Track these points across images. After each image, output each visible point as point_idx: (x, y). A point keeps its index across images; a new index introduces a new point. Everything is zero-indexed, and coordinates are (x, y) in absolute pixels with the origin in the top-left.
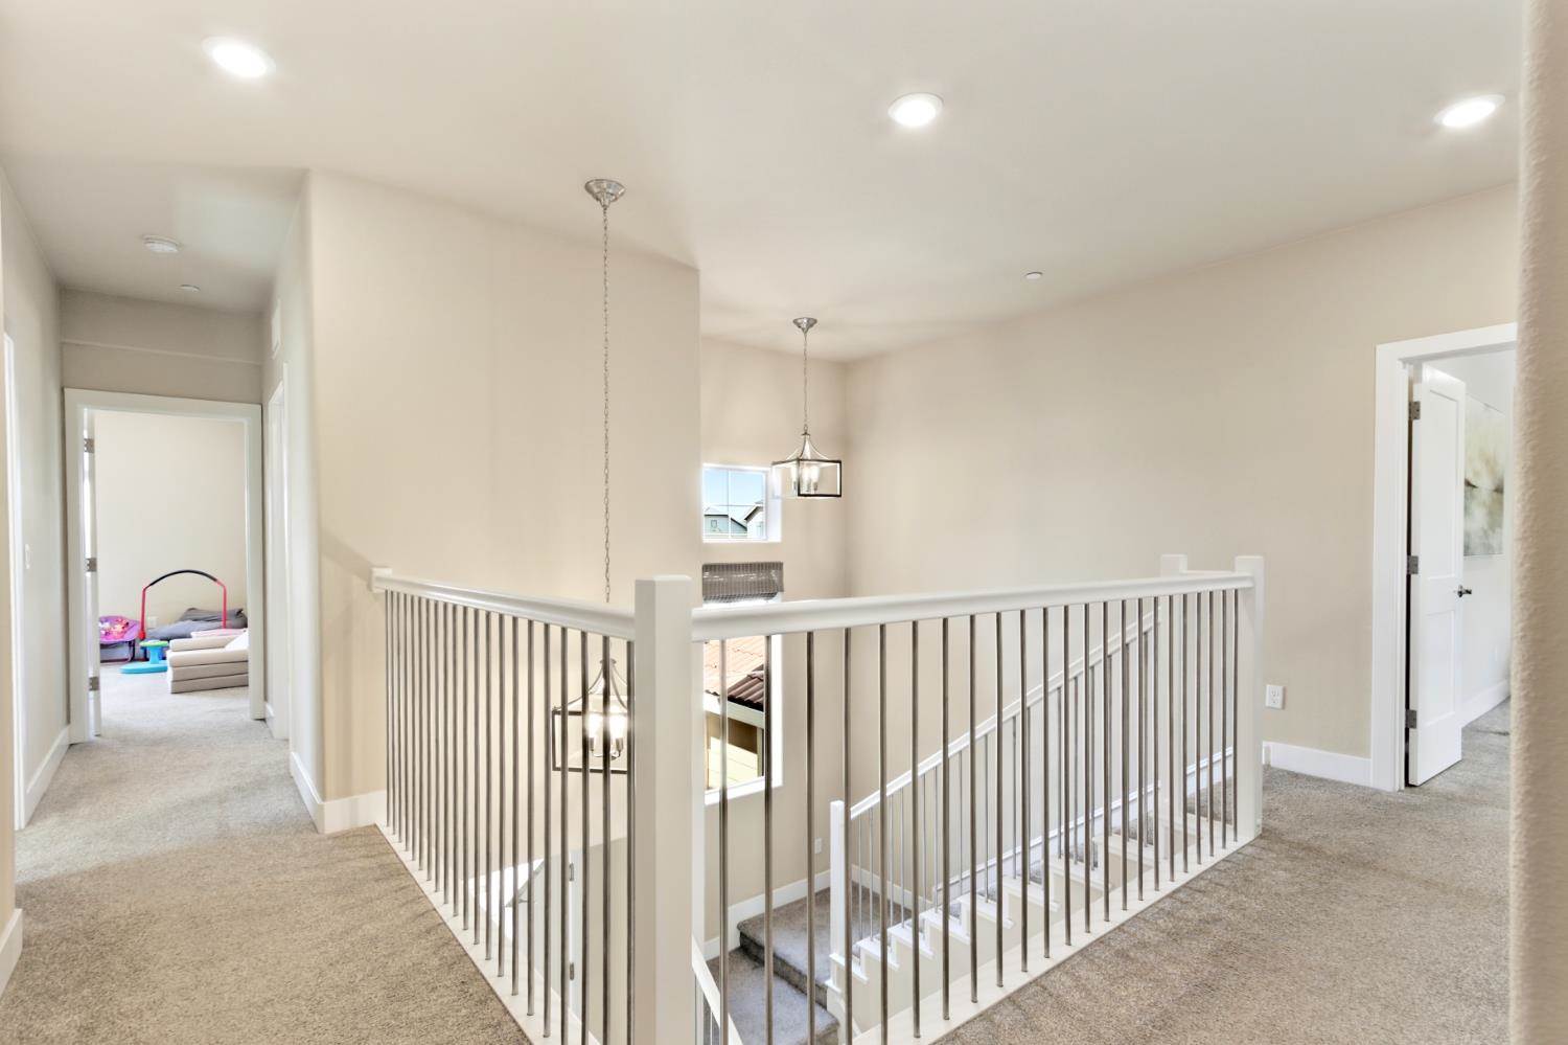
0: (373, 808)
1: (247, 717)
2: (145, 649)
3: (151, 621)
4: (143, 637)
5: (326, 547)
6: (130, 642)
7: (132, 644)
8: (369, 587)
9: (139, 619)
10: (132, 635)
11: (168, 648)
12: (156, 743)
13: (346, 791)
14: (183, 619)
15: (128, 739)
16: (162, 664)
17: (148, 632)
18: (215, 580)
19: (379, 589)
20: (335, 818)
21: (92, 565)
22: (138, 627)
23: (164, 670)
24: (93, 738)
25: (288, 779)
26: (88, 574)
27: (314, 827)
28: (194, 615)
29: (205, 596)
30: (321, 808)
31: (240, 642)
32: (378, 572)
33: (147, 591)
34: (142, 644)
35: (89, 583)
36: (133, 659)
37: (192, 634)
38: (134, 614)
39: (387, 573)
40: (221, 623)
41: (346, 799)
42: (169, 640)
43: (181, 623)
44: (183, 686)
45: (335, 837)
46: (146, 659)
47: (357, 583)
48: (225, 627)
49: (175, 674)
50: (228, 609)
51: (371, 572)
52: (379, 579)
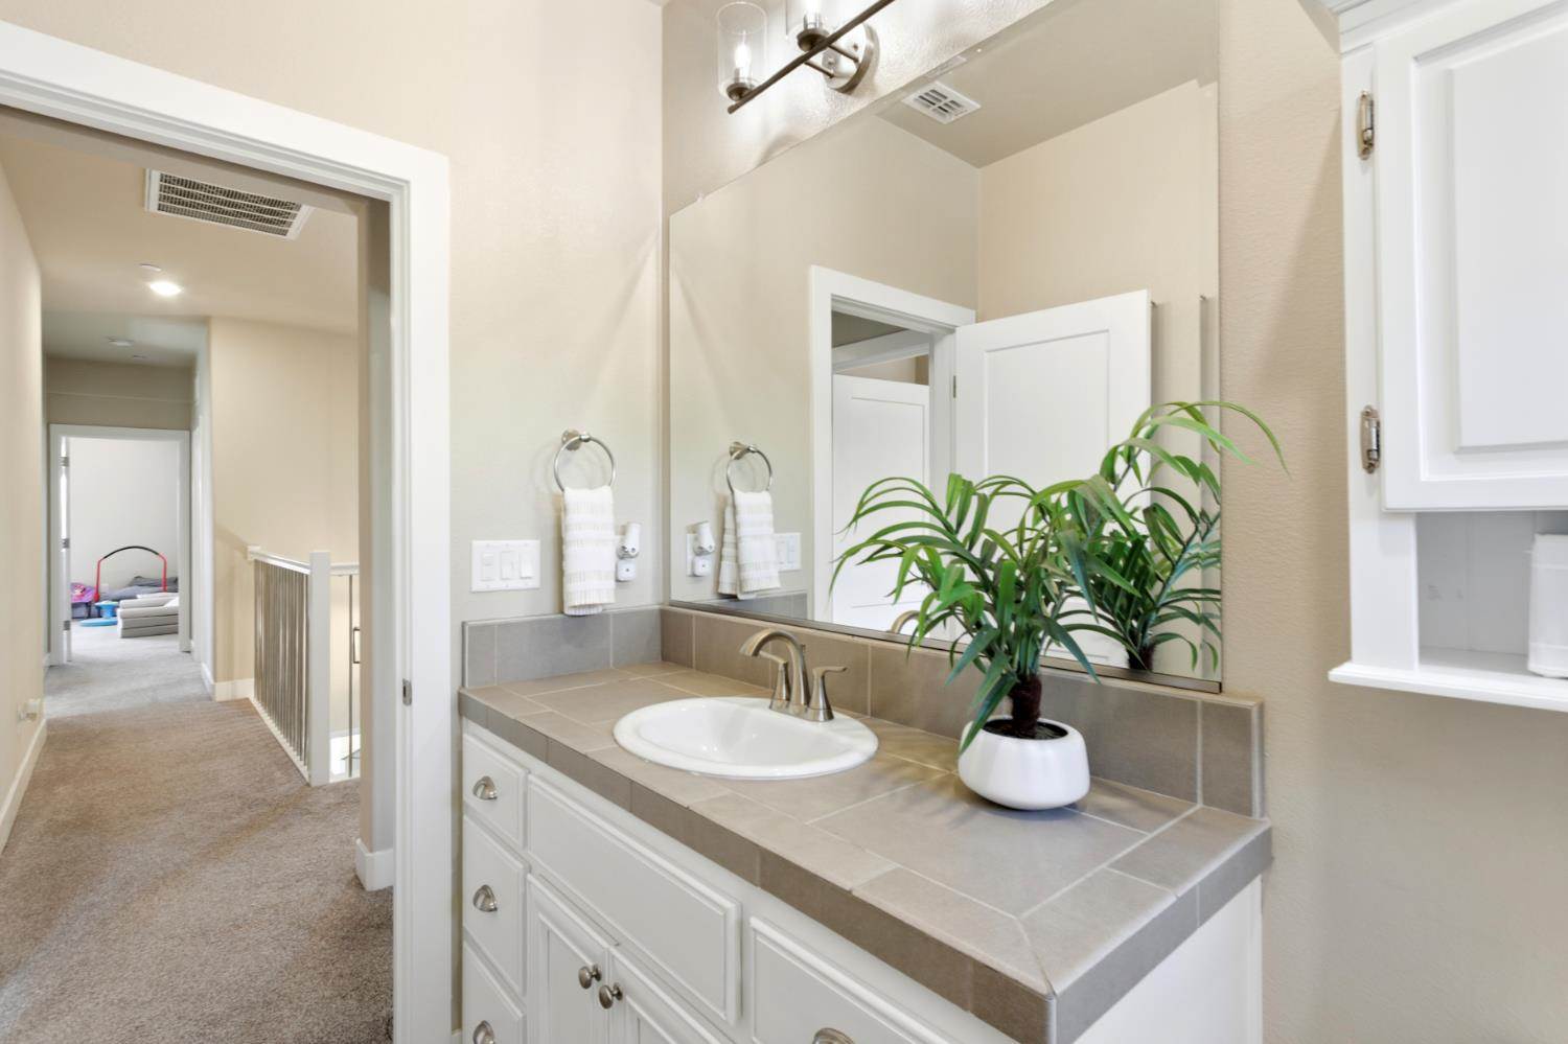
0: (247, 688)
1: (177, 650)
2: (99, 608)
3: (104, 587)
4: (98, 599)
5: (219, 533)
6: (87, 604)
7: (88, 605)
8: (246, 558)
9: (95, 585)
10: (88, 598)
11: (118, 607)
12: (109, 665)
13: (229, 677)
14: (130, 585)
15: (91, 664)
16: (113, 619)
17: (102, 596)
18: (156, 553)
19: (251, 558)
20: (223, 692)
21: (67, 544)
22: (94, 591)
23: (115, 623)
24: (65, 662)
25: (200, 679)
26: (64, 550)
27: (210, 698)
28: (140, 582)
29: (150, 567)
30: (213, 687)
31: (173, 602)
32: (251, 548)
33: (102, 563)
34: (97, 604)
35: (64, 556)
36: (89, 617)
37: (139, 596)
38: (90, 581)
39: (256, 549)
40: (161, 588)
41: (230, 682)
42: (118, 600)
43: (129, 589)
44: (128, 632)
45: (220, 702)
46: (100, 616)
47: (238, 555)
48: (165, 591)
49: (124, 623)
50: (168, 576)
51: (246, 549)
52: (252, 553)
